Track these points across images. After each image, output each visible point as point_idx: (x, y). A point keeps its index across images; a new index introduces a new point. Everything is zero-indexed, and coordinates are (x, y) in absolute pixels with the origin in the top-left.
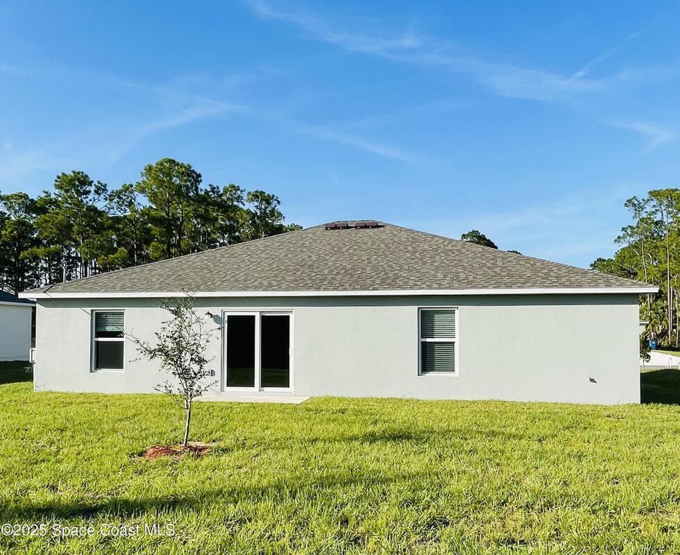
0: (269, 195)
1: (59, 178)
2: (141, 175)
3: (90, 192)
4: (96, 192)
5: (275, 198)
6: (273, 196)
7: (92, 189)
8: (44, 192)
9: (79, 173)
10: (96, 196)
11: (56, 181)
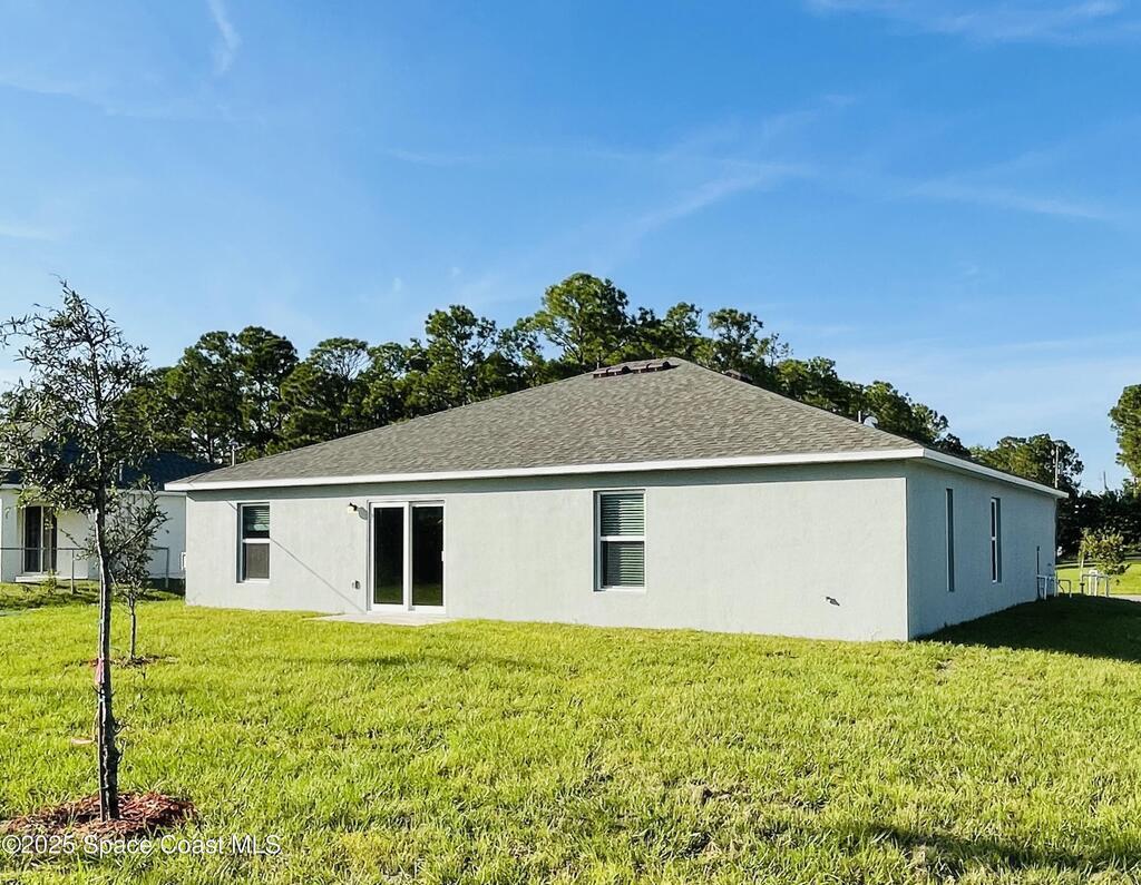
0: (742, 315)
1: (430, 317)
2: (541, 301)
3: (472, 334)
4: (481, 334)
5: (752, 318)
6: (749, 315)
7: (475, 330)
8: (413, 340)
9: (458, 308)
10: (481, 340)
11: (427, 323)
